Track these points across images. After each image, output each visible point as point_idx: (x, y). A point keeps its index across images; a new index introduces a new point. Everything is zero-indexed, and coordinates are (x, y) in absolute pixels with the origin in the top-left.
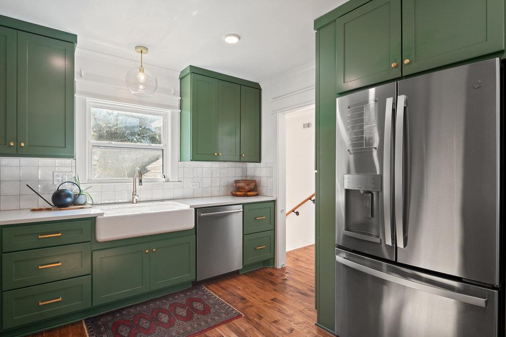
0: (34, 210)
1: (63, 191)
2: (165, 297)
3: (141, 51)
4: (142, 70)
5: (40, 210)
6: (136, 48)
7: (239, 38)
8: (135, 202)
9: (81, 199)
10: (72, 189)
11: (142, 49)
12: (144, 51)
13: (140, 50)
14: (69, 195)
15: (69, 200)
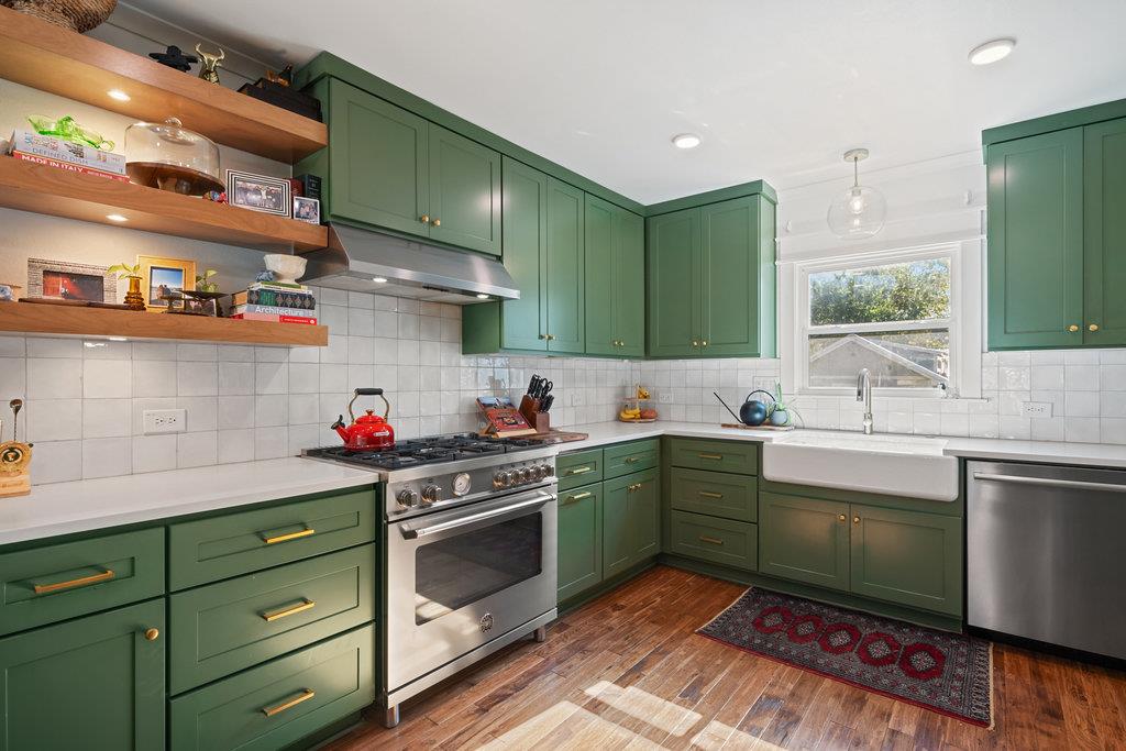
0: (724, 425)
1: (753, 403)
2: (884, 621)
3: (856, 158)
4: (856, 191)
5: (729, 426)
6: (847, 154)
7: (1013, 41)
8: (868, 431)
9: (780, 417)
10: (764, 401)
11: (853, 154)
12: (859, 156)
13: (852, 157)
14: (759, 410)
15: (758, 416)
